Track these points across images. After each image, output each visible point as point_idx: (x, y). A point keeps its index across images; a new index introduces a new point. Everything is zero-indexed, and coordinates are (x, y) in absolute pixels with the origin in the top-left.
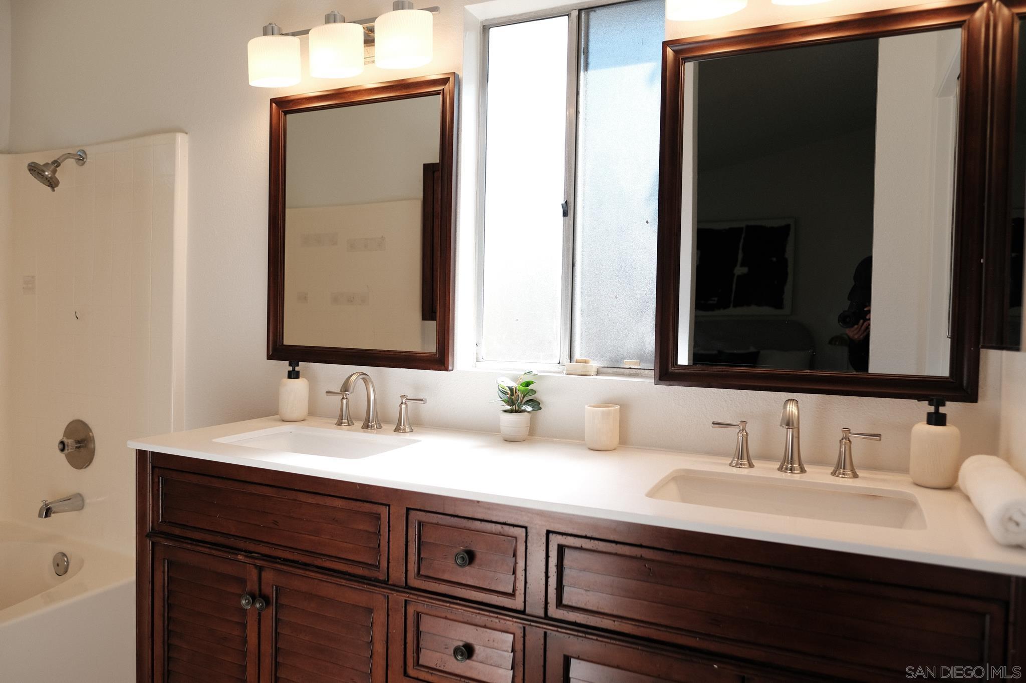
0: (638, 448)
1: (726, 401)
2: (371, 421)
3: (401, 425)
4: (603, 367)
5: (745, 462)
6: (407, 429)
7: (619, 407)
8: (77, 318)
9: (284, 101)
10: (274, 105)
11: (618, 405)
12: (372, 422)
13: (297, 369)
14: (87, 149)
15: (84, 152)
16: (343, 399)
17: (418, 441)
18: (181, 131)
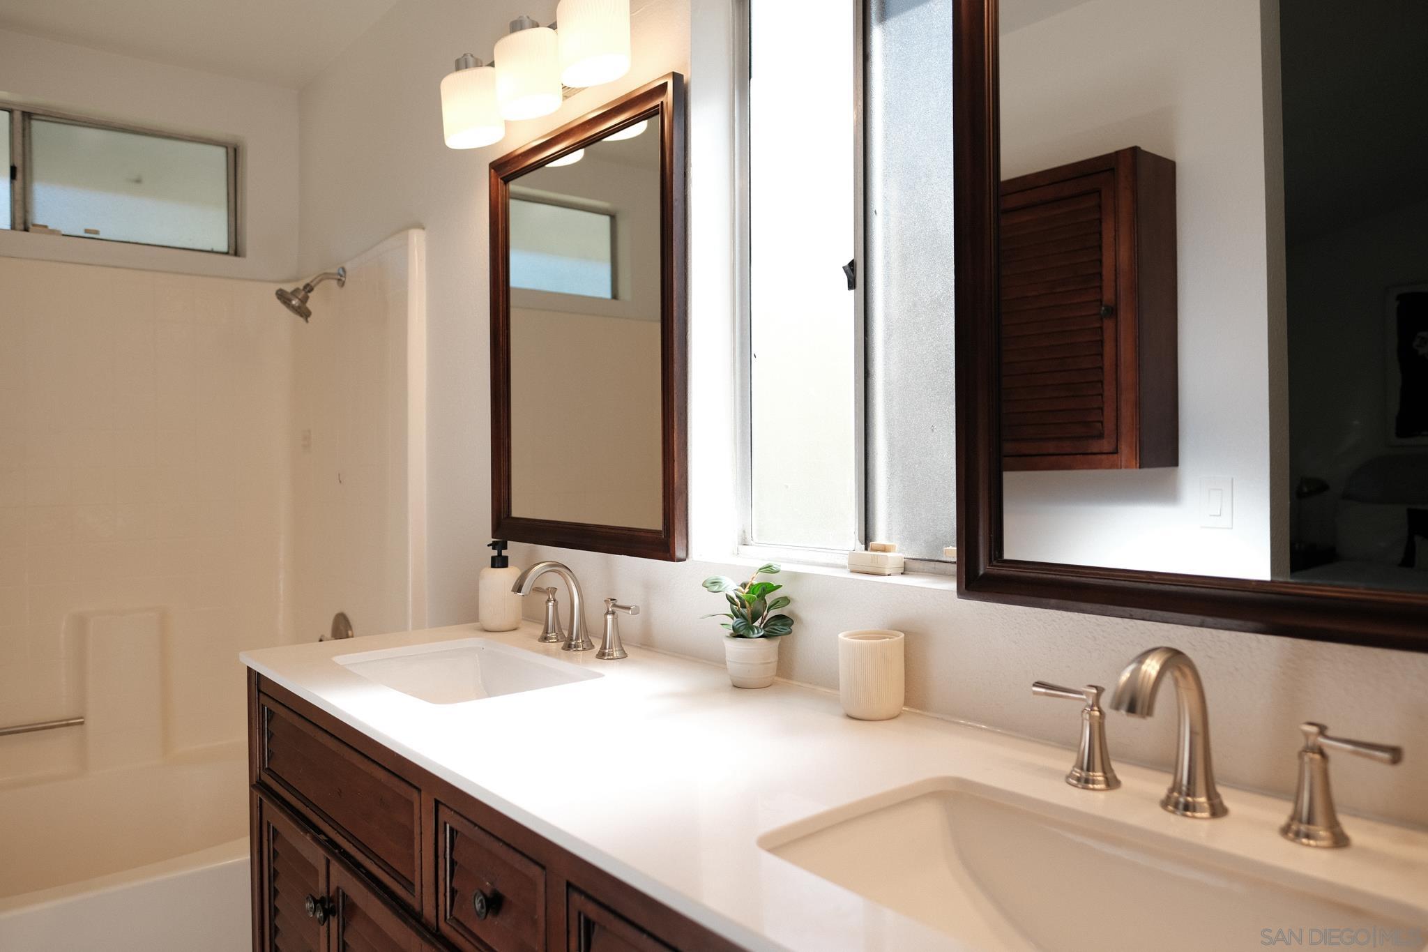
0: (942, 719)
1: (1095, 639)
2: (574, 638)
3: (605, 649)
4: (914, 559)
5: (1099, 776)
6: (616, 654)
7: (903, 635)
8: (340, 482)
9: (502, 164)
10: (492, 171)
11: (903, 632)
12: (577, 638)
13: (504, 553)
14: (348, 267)
15: (344, 270)
16: (549, 600)
17: (601, 675)
18: (421, 226)
